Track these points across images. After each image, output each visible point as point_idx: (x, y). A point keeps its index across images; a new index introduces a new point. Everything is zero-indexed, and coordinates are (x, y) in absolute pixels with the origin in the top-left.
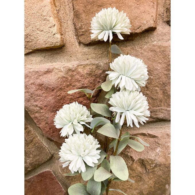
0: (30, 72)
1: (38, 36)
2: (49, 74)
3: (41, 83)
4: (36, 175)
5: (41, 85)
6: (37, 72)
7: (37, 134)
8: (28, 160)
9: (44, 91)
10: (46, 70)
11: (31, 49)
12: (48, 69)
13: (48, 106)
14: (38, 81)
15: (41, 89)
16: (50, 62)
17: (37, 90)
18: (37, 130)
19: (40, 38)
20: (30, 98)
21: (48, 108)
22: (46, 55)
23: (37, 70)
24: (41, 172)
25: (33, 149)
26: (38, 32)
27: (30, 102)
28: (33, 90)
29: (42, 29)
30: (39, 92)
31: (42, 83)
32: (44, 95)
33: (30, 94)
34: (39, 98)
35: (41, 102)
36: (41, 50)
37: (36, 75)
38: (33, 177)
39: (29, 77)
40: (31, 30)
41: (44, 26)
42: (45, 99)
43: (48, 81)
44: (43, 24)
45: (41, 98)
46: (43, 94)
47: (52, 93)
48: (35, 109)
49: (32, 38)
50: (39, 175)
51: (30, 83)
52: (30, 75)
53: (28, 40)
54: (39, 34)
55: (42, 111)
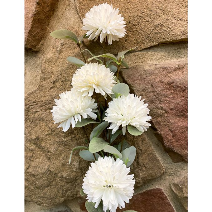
0: (156, 68)
1: (173, 26)
2: (179, 71)
3: (170, 81)
4: (141, 192)
5: (169, 84)
6: (166, 68)
7: (151, 143)
8: (141, 174)
9: (172, 91)
10: (177, 66)
11: (158, 42)
12: (179, 65)
13: (174, 109)
14: (167, 79)
15: (168, 89)
16: (175, 58)
17: (164, 90)
18: (152, 138)
19: (176, 28)
20: (155, 99)
21: (174, 112)
22: (172, 49)
23: (165, 66)
24: (148, 189)
25: (147, 161)
26: (175, 21)
27: (154, 103)
28: (160, 89)
29: (181, 18)
30: (167, 92)
31: (172, 81)
32: (172, 96)
33: (155, 94)
34: (165, 99)
35: (167, 105)
36: (166, 43)
37: (164, 72)
38: (136, 195)
39: (155, 74)
40: (165, 19)
41: (185, 14)
42: (173, 101)
43: (179, 79)
44: (184, 11)
45: (168, 99)
46: (170, 94)
47: (182, 94)
48: (159, 112)
49: (163, 29)
50: (144, 193)
51: (157, 81)
52: (157, 71)
53: (157, 32)
54: (175, 24)
55: (166, 115)
